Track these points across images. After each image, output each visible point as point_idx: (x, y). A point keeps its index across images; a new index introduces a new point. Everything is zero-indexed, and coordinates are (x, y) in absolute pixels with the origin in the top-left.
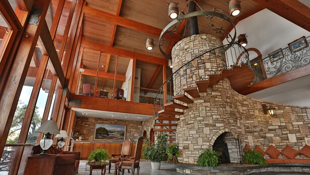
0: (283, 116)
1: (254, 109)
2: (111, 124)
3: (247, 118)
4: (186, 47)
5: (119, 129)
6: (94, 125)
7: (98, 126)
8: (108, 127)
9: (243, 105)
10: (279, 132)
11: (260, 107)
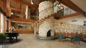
0: (65, 25)
1: (59, 23)
2: (22, 24)
3: (57, 26)
4: (43, 5)
5: (25, 26)
6: (17, 25)
7: (19, 25)
8: (22, 25)
9: (56, 22)
10: (63, 29)
11: (60, 23)
